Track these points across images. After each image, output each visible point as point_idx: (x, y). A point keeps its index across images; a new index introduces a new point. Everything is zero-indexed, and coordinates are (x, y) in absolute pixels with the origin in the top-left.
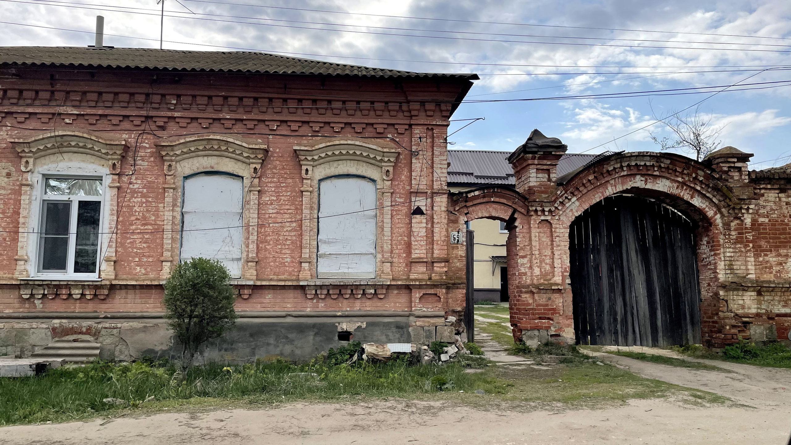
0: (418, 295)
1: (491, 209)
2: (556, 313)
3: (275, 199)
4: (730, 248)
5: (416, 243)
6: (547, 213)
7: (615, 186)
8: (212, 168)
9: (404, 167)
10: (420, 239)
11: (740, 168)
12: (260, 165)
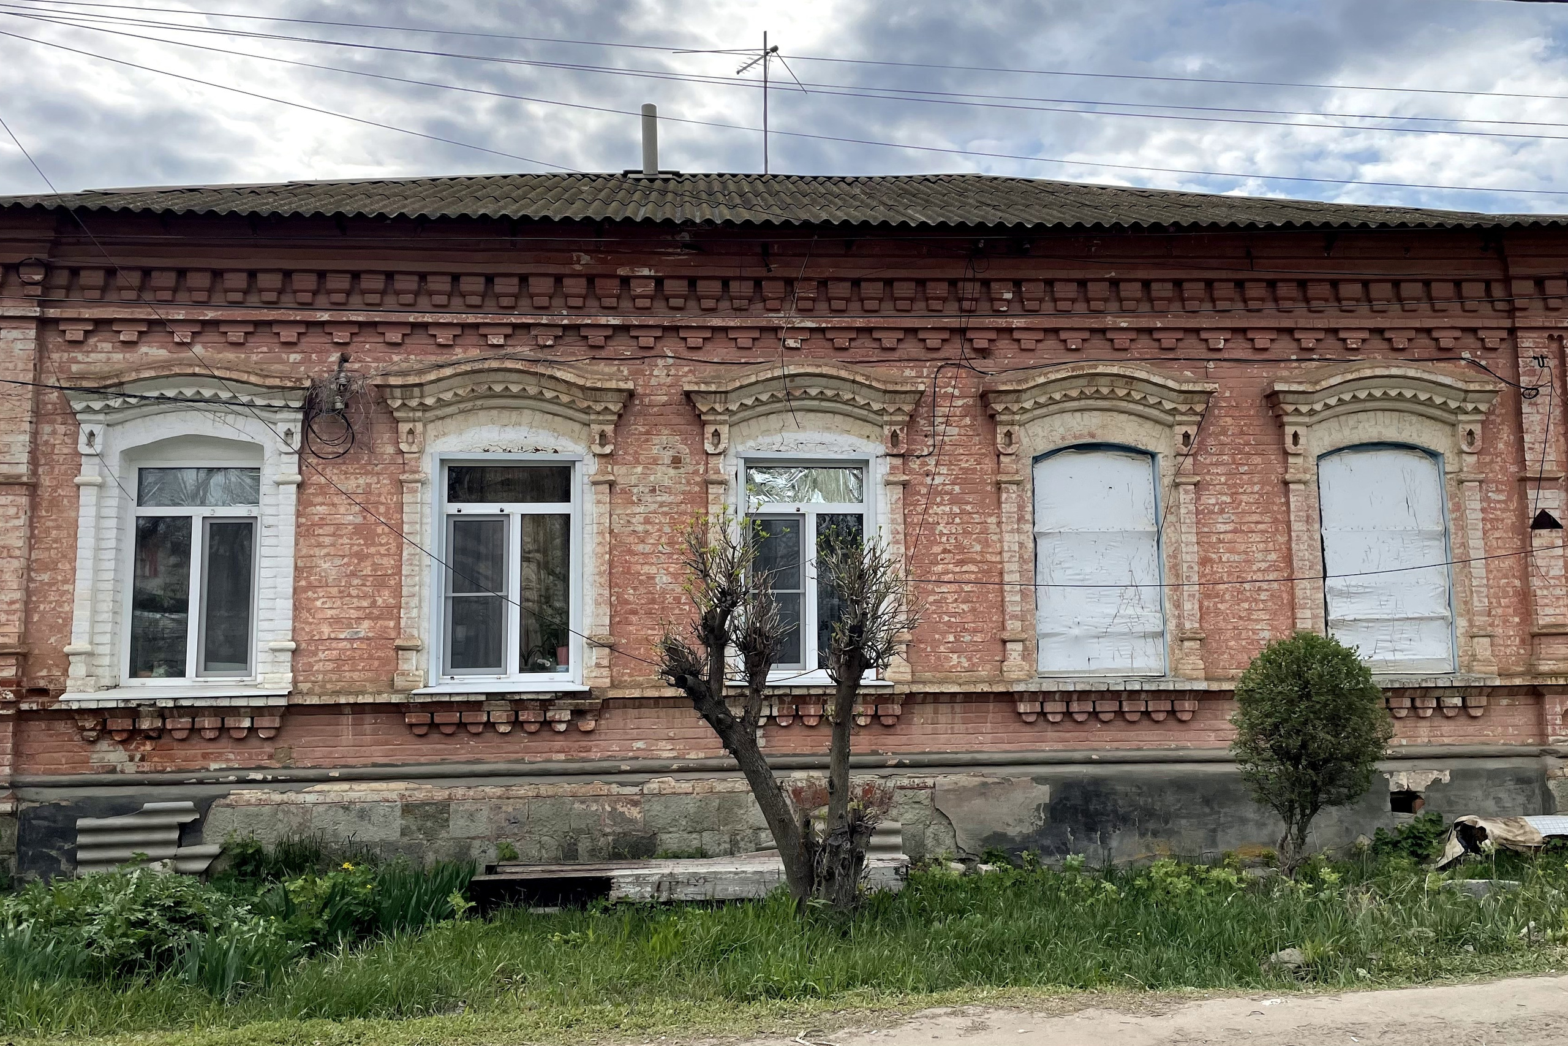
0: (1558, 709)
3: (1228, 500)
5: (1545, 592)
8: (1093, 436)
9: (1502, 423)
10: (1552, 582)
12: (1195, 428)
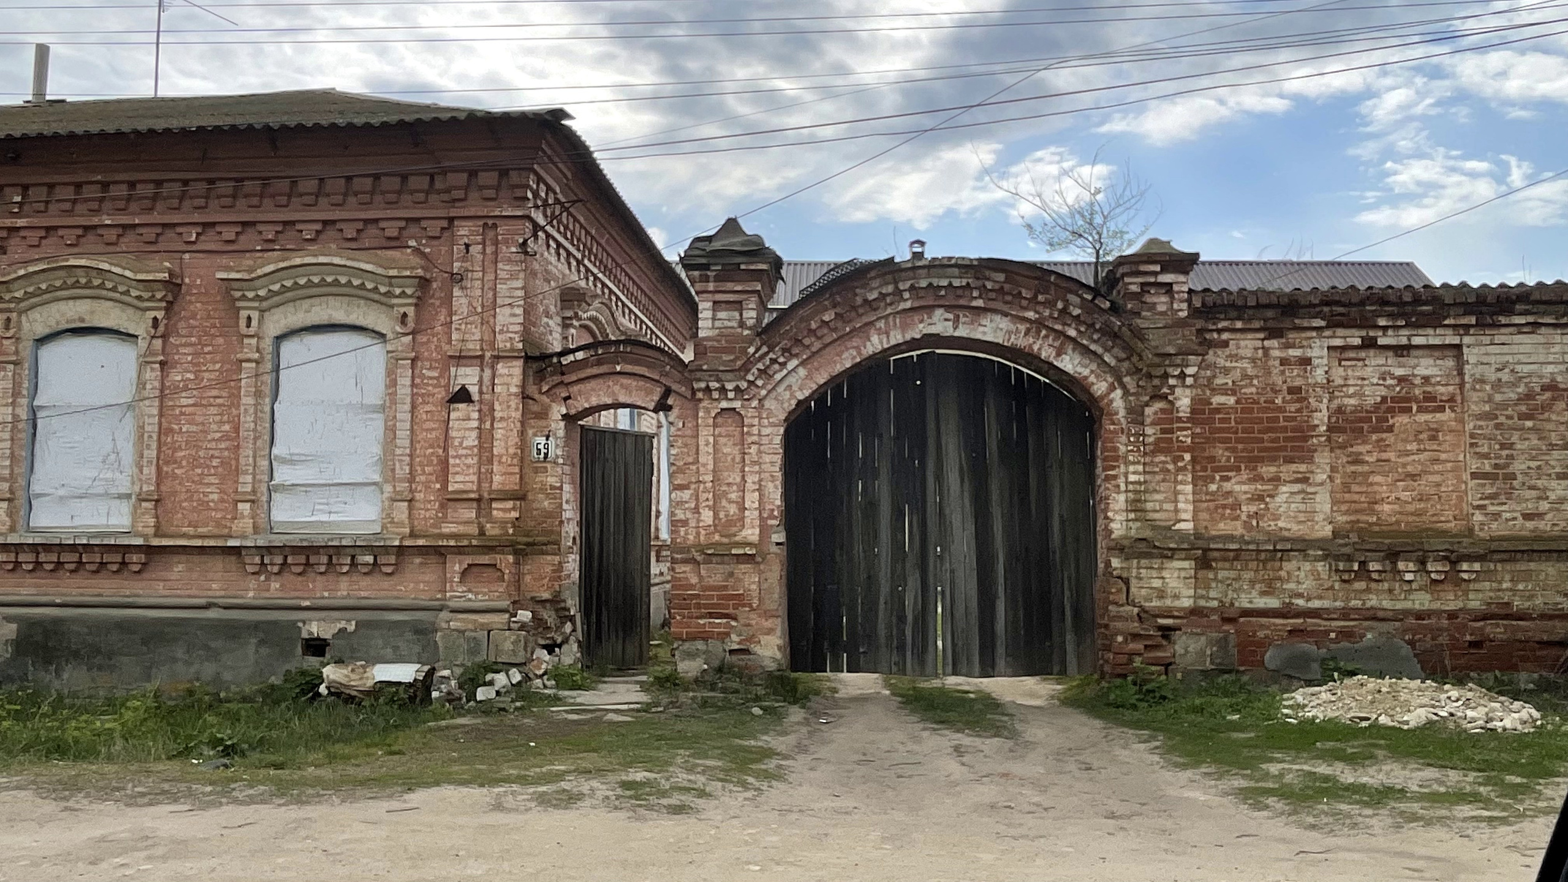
0: (457, 567)
1: (617, 388)
2: (744, 605)
3: (192, 376)
4: (1138, 463)
5: (458, 461)
6: (731, 395)
7: (887, 334)
9: (440, 306)
10: (464, 452)
11: (1170, 285)
12: (163, 312)
